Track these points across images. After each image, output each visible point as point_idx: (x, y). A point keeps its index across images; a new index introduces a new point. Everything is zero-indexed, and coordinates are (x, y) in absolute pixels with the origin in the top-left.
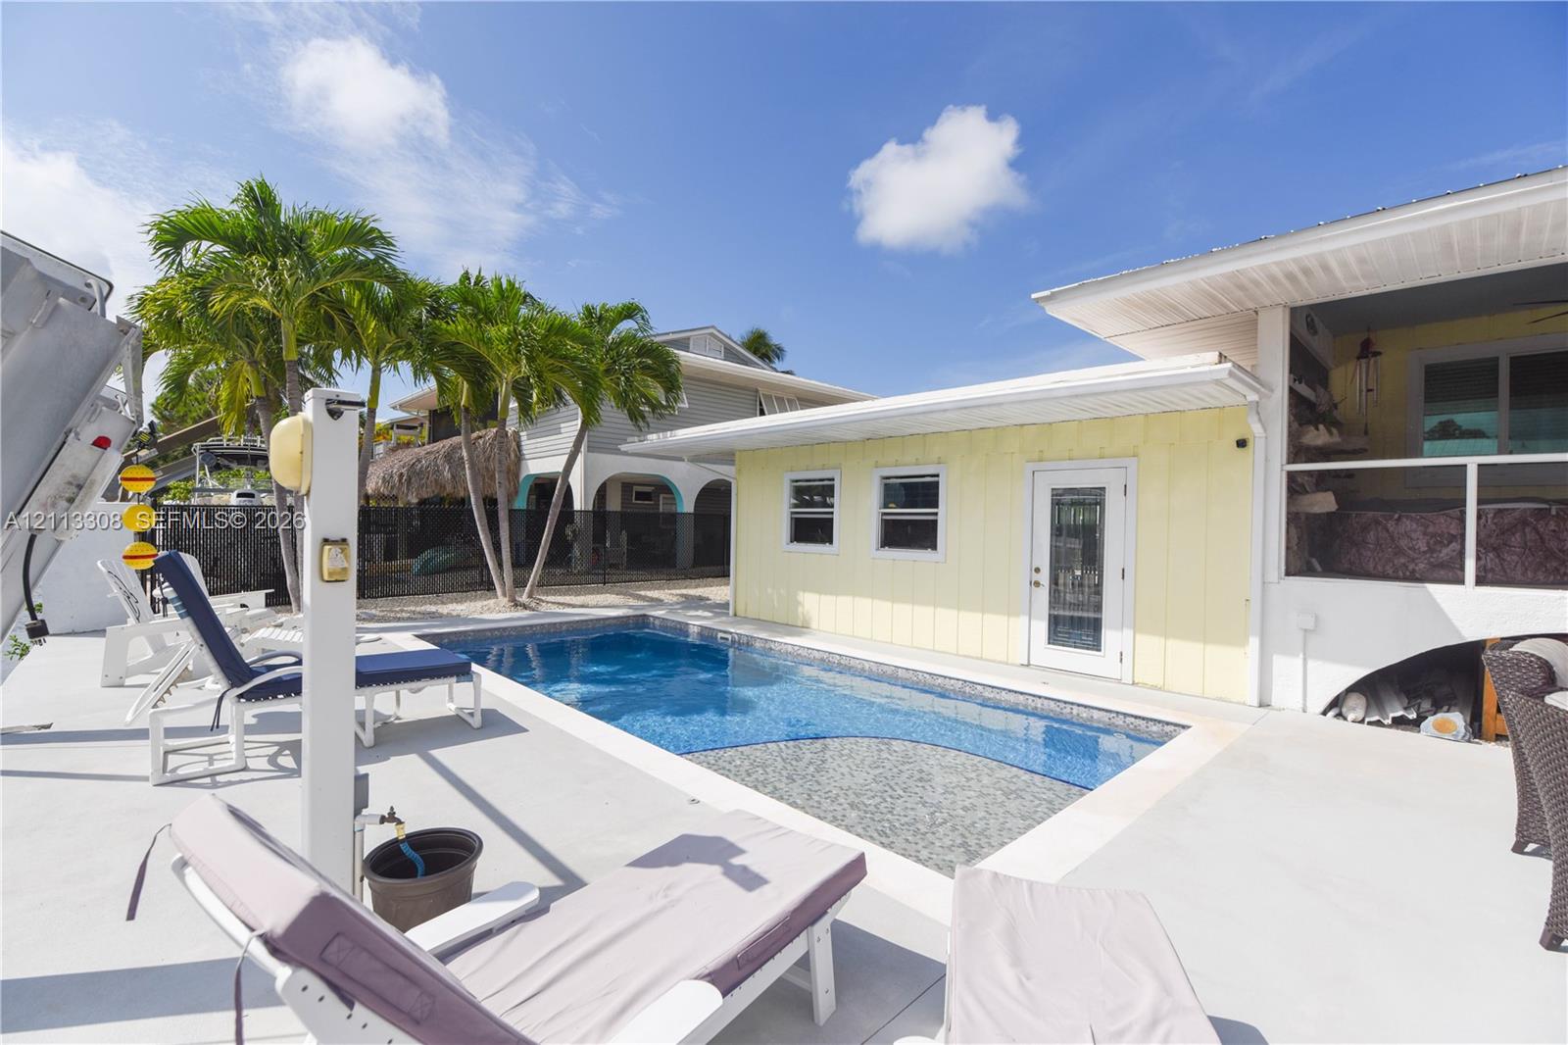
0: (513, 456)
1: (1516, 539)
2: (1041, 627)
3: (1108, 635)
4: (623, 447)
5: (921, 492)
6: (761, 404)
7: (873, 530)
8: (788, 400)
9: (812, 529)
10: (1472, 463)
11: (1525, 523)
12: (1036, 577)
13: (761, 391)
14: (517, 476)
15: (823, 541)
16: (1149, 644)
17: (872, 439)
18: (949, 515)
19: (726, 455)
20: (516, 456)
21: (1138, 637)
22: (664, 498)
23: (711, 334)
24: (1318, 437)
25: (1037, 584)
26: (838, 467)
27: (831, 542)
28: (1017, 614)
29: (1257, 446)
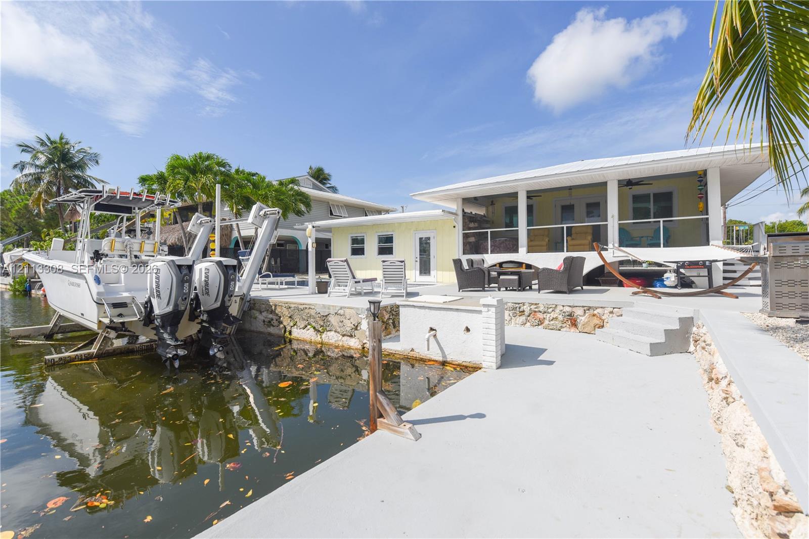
0: (229, 229)
1: (502, 245)
2: (418, 272)
3: (432, 272)
4: (295, 227)
5: (389, 239)
6: (330, 208)
7: (376, 250)
8: (341, 206)
9: (358, 251)
10: (489, 231)
11: (503, 242)
12: (416, 259)
13: (330, 203)
14: (230, 237)
15: (361, 255)
16: (440, 273)
17: (375, 225)
18: (396, 245)
19: (329, 229)
20: (230, 229)
21: (438, 272)
22: (289, 246)
23: (307, 178)
24: (472, 225)
25: (417, 261)
26: (365, 233)
27: (364, 254)
28: (413, 270)
29: (457, 227)
